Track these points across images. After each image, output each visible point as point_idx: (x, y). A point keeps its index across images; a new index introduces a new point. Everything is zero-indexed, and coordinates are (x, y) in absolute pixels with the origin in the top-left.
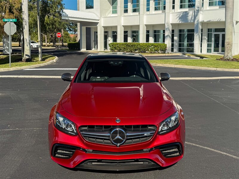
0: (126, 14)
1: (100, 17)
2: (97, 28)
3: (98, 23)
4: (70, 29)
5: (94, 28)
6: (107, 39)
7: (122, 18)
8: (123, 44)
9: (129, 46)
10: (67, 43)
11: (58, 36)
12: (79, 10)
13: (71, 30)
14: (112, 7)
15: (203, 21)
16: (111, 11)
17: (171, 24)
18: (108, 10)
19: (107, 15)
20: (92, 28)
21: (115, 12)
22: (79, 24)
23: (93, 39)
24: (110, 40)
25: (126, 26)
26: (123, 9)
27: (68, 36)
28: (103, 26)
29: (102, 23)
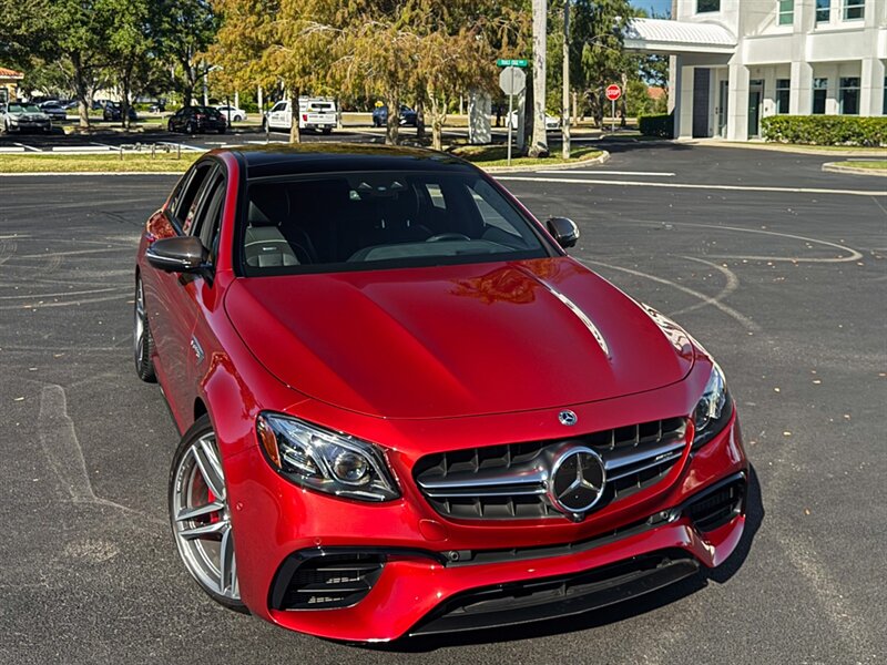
0: (822, 26)
1: (740, 38)
2: (728, 69)
3: (732, 54)
4: (649, 73)
5: (720, 69)
6: (761, 105)
7: (810, 40)
8: (805, 120)
9: (824, 125)
10: (636, 119)
11: (612, 96)
12: (675, 19)
13: (650, 76)
14: (779, 3)
16: (775, 18)
18: (768, 13)
19: (760, 30)
20: (714, 69)
21: (786, 19)
22: (673, 59)
23: (717, 105)
24: (769, 108)
25: (820, 63)
26: (814, 10)
27: (641, 96)
28: (747, 66)
29: (745, 55)
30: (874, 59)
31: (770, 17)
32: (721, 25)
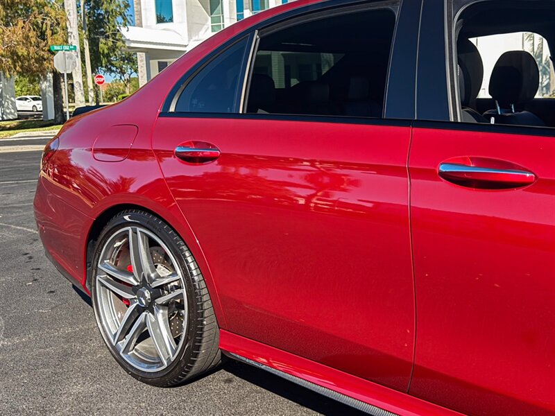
1: (189, 40)
11: (99, 83)
14: (210, 18)
16: (208, 28)
18: (204, 24)
19: (200, 36)
31: (206, 27)
32: (175, 32)
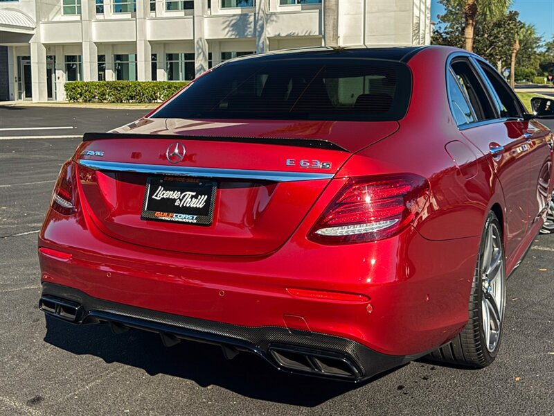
0: (100, 17)
1: (38, 19)
2: (29, 46)
3: (33, 35)
6: (53, 75)
7: (94, 25)
15: (279, 35)
16: (60, 9)
17: (206, 40)
18: (55, 5)
19: (51, 17)
21: (70, 10)
23: (16, 75)
24: (61, 77)
25: (101, 43)
26: (95, 5)
28: (43, 44)
29: (42, 36)
30: (145, 41)
31: (56, 8)
32: (20, 12)
